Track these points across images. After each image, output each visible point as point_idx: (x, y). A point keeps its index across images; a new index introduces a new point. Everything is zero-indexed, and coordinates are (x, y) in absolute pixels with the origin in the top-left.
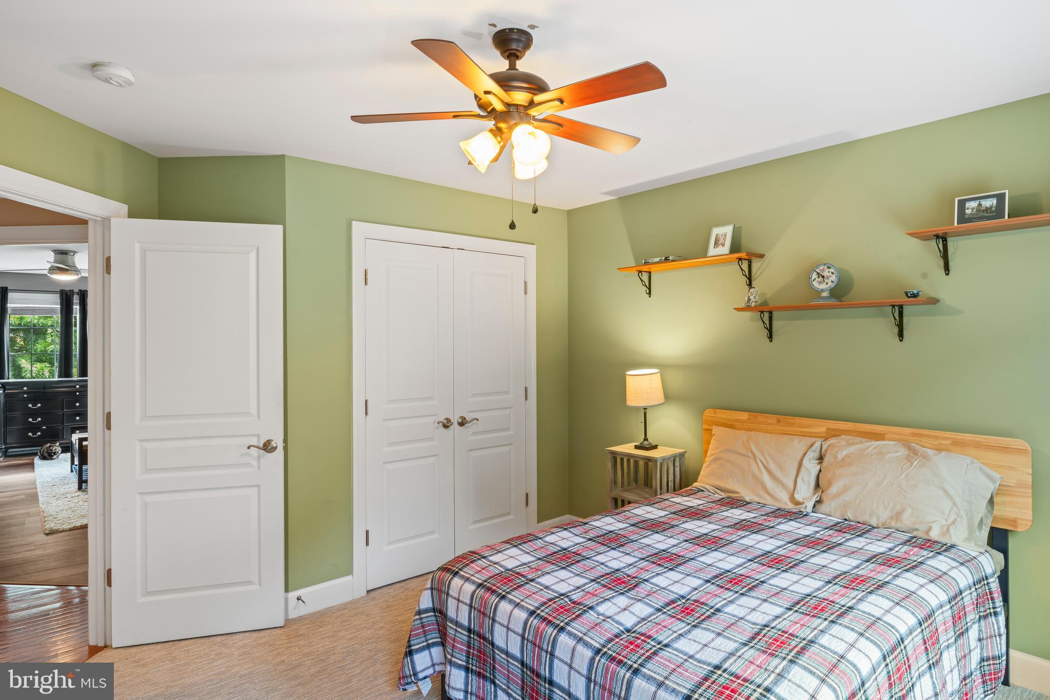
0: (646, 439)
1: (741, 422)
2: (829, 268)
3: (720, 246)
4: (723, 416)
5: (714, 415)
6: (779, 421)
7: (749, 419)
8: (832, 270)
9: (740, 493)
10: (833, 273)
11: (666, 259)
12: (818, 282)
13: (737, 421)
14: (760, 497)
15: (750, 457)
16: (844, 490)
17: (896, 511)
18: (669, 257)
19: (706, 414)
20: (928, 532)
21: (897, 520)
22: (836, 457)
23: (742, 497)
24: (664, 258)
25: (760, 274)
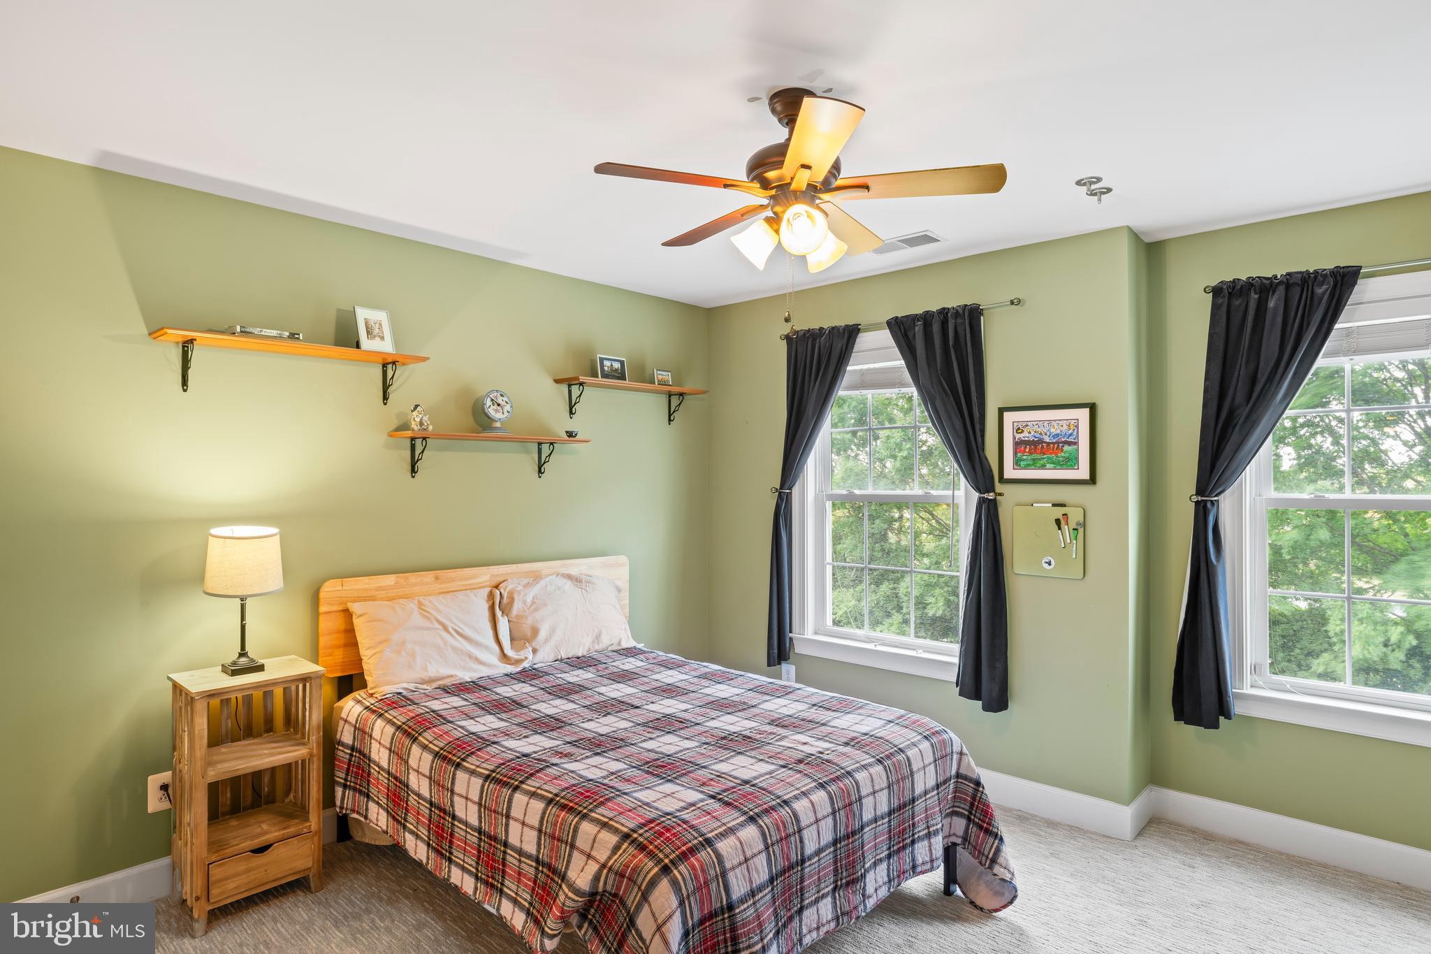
0: (243, 654)
1: (385, 590)
2: (502, 395)
3: (377, 339)
4: (357, 587)
5: (341, 588)
6: (437, 578)
7: (397, 583)
8: (505, 399)
9: (456, 675)
10: (507, 402)
11: (293, 336)
12: (494, 410)
13: (379, 589)
14: (475, 671)
15: (438, 629)
16: (552, 631)
17: (595, 635)
18: (298, 334)
19: (327, 589)
20: (619, 644)
21: (598, 644)
22: (524, 602)
23: (461, 679)
24: (287, 334)
25: (398, 388)
